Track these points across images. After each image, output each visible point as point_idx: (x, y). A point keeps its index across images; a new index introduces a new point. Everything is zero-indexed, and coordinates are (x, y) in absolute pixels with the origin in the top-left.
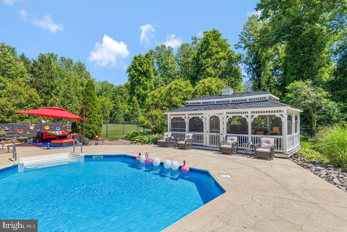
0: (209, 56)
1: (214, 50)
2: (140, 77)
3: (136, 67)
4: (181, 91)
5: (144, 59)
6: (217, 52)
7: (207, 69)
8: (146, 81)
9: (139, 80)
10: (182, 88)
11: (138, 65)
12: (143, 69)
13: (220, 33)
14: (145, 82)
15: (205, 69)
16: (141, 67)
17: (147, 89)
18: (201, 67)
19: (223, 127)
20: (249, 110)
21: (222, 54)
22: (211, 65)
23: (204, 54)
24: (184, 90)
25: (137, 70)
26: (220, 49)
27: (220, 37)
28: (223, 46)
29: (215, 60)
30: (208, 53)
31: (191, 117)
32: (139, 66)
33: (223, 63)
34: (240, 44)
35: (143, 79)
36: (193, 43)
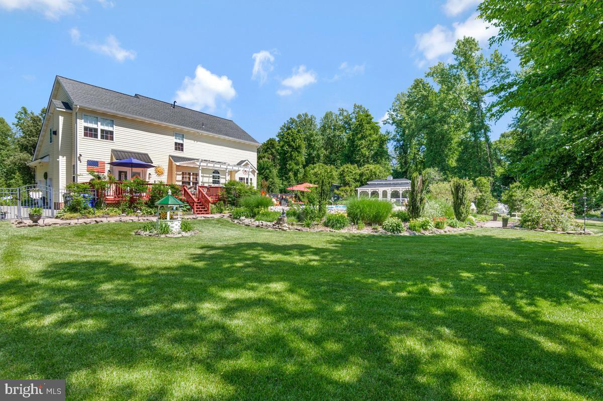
0: (363, 138)
1: (368, 132)
2: (293, 153)
3: (289, 142)
4: (351, 172)
5: (296, 134)
6: (370, 135)
7: (362, 150)
8: (298, 156)
9: (291, 155)
10: (351, 171)
11: (291, 141)
12: (296, 145)
13: (372, 116)
14: (297, 158)
15: (360, 149)
16: (294, 143)
17: (299, 165)
18: (356, 147)
19: (389, 195)
20: (401, 188)
21: (375, 136)
22: (365, 146)
23: (359, 136)
24: (354, 172)
25: (290, 146)
26: (372, 131)
27: (373, 120)
28: (376, 129)
29: (369, 142)
30: (362, 135)
31: (372, 191)
32: (293, 141)
33: (375, 145)
34: (388, 120)
35: (295, 154)
36: (340, 115)
